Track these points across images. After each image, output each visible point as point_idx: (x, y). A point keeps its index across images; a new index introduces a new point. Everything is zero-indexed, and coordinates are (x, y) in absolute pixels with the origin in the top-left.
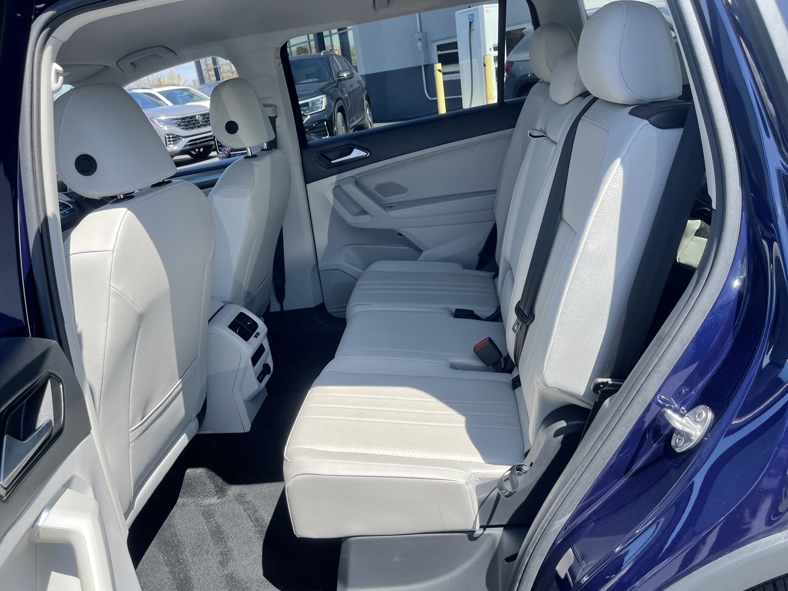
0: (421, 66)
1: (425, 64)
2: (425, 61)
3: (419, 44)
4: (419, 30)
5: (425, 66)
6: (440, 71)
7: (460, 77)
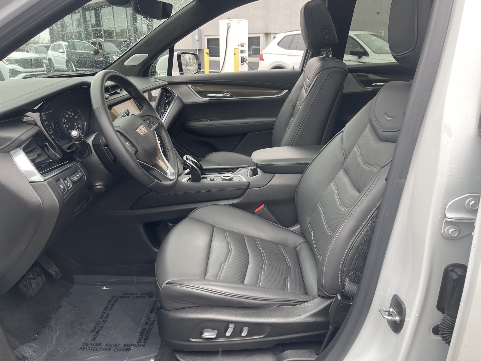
1: (199, 49)
2: (199, 47)
6: (207, 53)
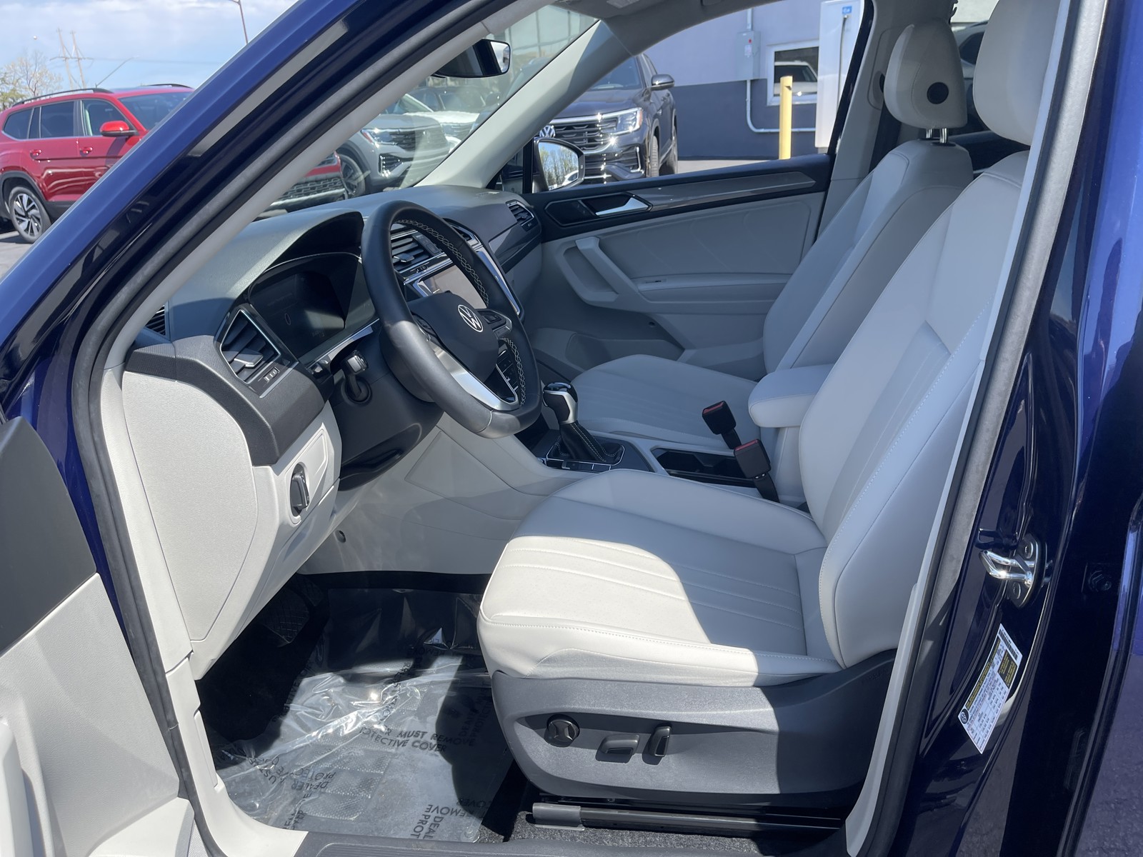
0: (746, 81)
1: (752, 79)
2: (754, 74)
3: (748, 49)
4: (750, 27)
5: (752, 81)
6: (789, 87)
7: (816, 99)
